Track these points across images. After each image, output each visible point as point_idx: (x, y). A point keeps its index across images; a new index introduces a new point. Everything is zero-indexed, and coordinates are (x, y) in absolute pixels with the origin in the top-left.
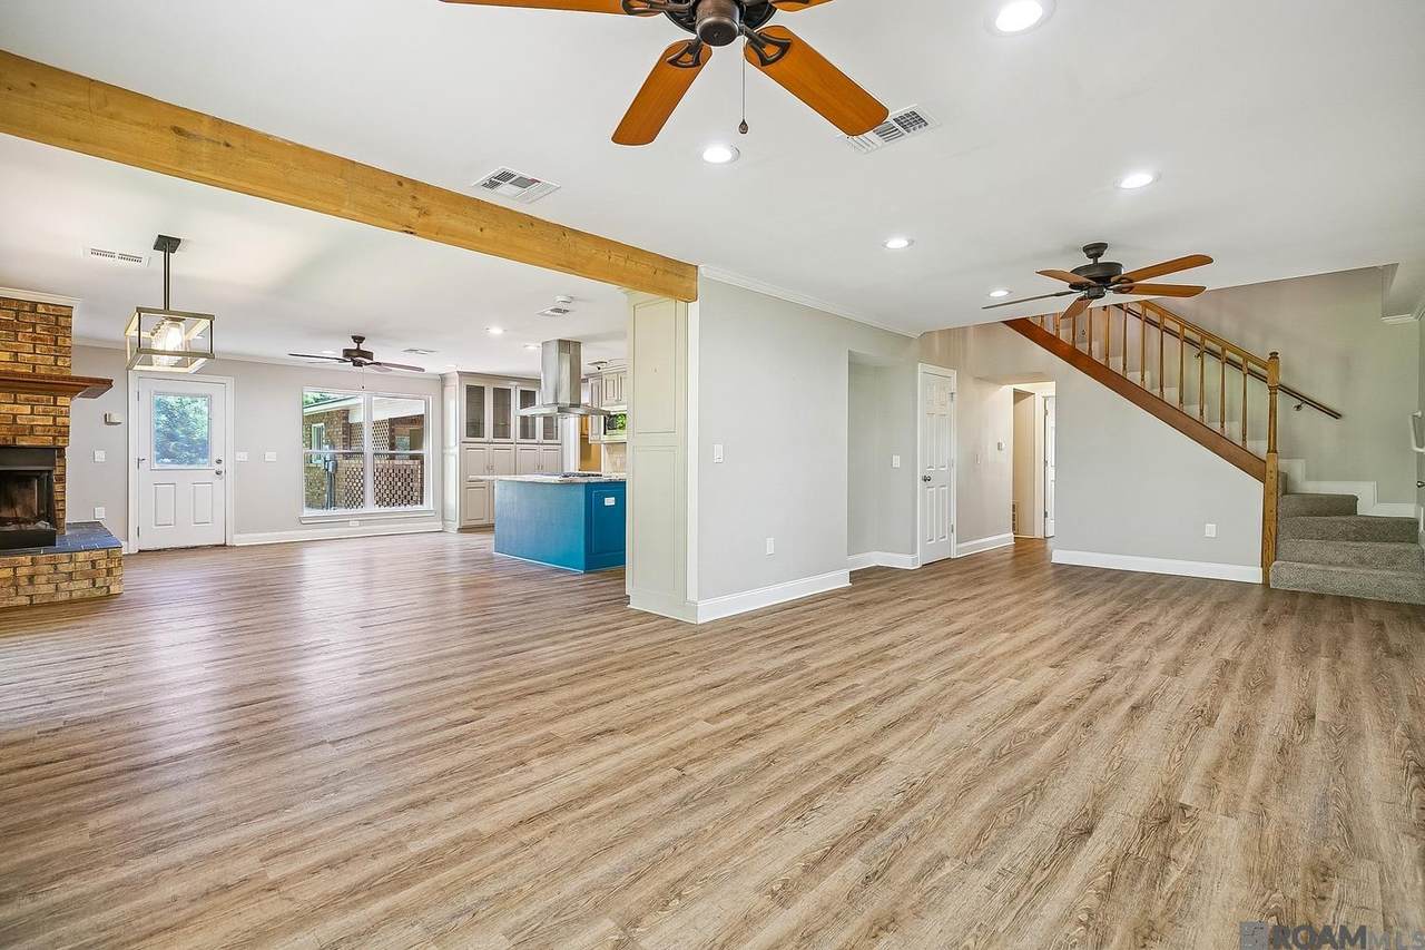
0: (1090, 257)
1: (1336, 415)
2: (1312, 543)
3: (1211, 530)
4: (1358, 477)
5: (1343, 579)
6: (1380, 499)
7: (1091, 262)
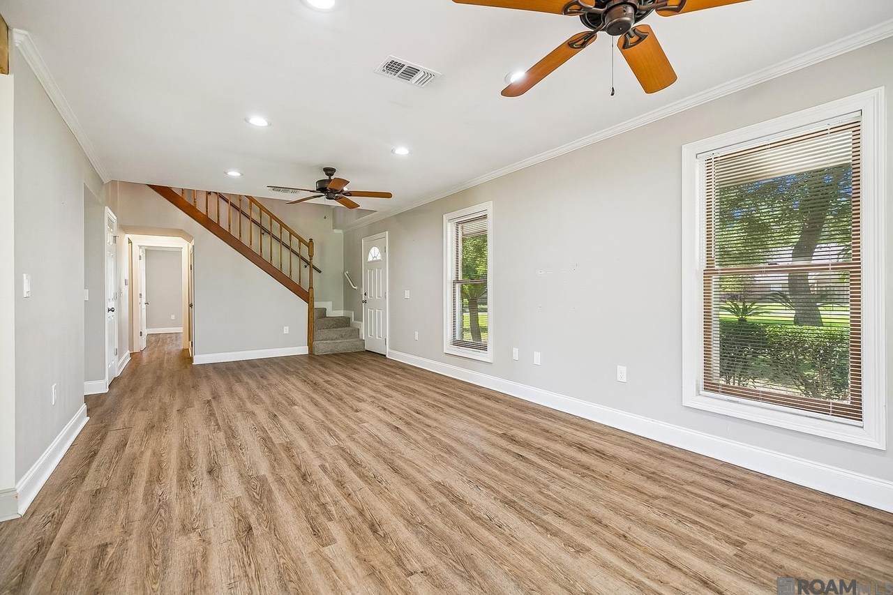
0: (327, 174)
1: (320, 272)
2: (326, 331)
3: (286, 330)
4: (326, 300)
5: (341, 345)
6: (334, 309)
7: (327, 178)
